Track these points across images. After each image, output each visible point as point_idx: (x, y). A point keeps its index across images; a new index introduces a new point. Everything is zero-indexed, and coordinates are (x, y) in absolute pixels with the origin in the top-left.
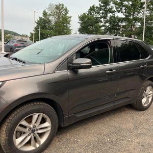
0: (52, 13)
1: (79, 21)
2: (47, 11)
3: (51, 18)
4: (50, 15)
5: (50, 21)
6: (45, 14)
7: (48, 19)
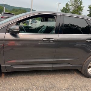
0: (71, 4)
1: (89, 10)
2: (68, 3)
3: (70, 8)
4: (70, 5)
5: (69, 9)
6: (67, 5)
7: (68, 8)
